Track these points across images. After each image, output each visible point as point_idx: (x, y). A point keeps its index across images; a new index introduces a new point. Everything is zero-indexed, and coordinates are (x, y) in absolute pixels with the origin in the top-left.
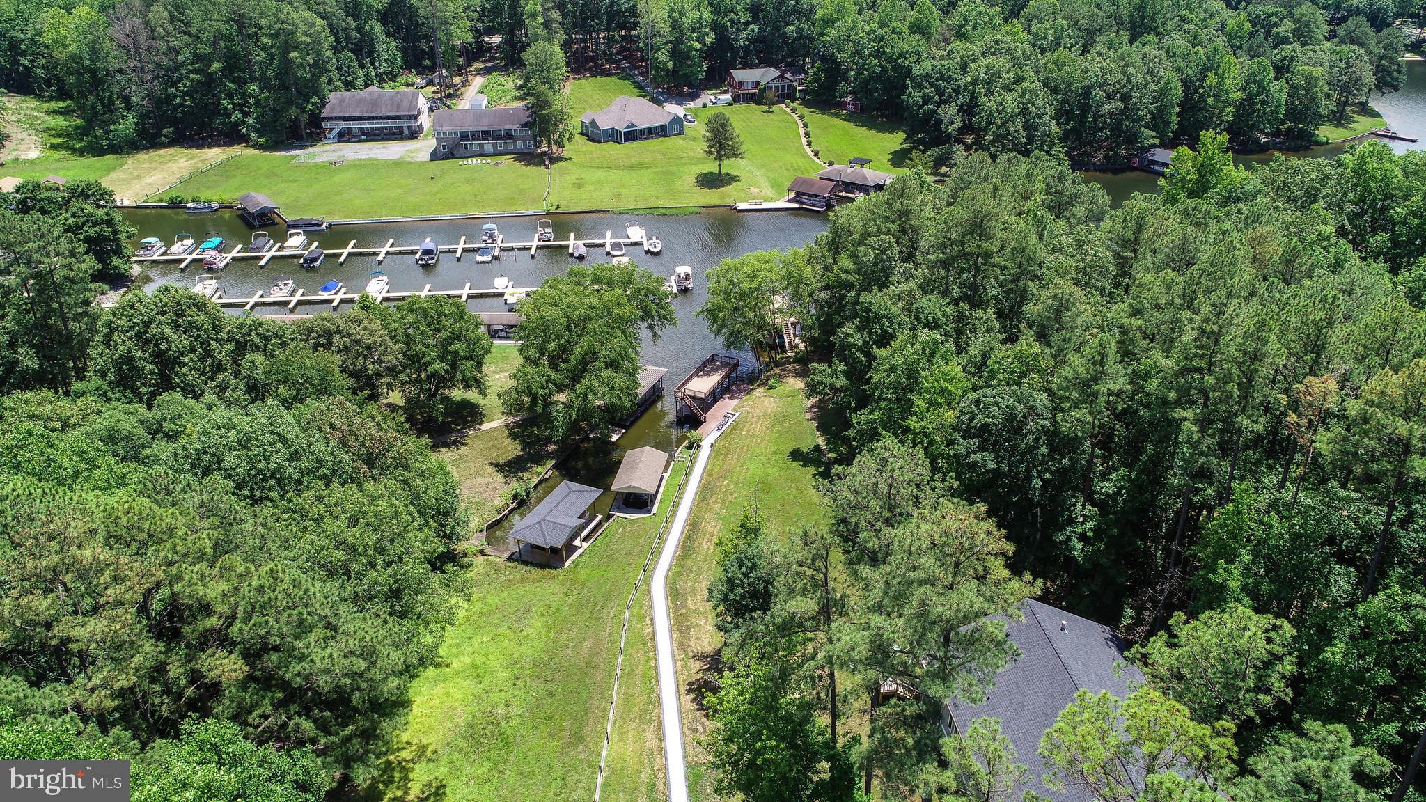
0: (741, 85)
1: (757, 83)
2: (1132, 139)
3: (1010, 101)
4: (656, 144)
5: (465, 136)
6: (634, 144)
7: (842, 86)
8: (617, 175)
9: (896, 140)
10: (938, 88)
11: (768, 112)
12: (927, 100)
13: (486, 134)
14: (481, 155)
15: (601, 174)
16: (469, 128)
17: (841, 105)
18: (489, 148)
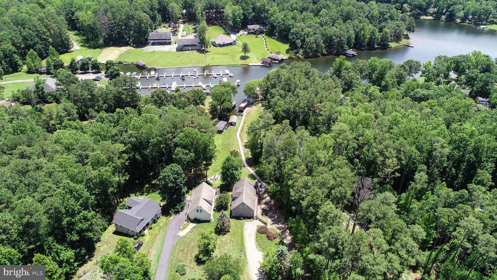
0: (250, 30)
1: (254, 29)
3: (312, 39)
4: (230, 47)
5: (184, 46)
6: (224, 47)
7: (275, 31)
8: (221, 56)
9: (287, 47)
10: (296, 35)
11: (257, 37)
12: (294, 38)
13: (190, 46)
14: (189, 50)
15: (218, 56)
16: (186, 44)
17: (275, 36)
18: (190, 48)
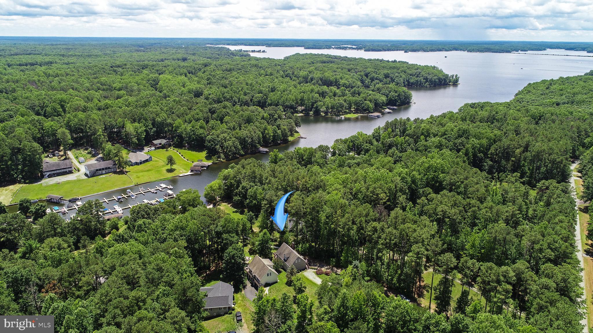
0: (156, 145)
1: (160, 144)
2: (256, 146)
3: (230, 143)
4: (147, 164)
5: (97, 170)
6: (142, 165)
7: (184, 142)
8: (145, 173)
9: (204, 154)
10: (214, 142)
11: (167, 151)
12: (212, 145)
13: (103, 169)
14: (102, 174)
15: (141, 174)
16: (98, 168)
17: (185, 146)
18: (104, 172)
